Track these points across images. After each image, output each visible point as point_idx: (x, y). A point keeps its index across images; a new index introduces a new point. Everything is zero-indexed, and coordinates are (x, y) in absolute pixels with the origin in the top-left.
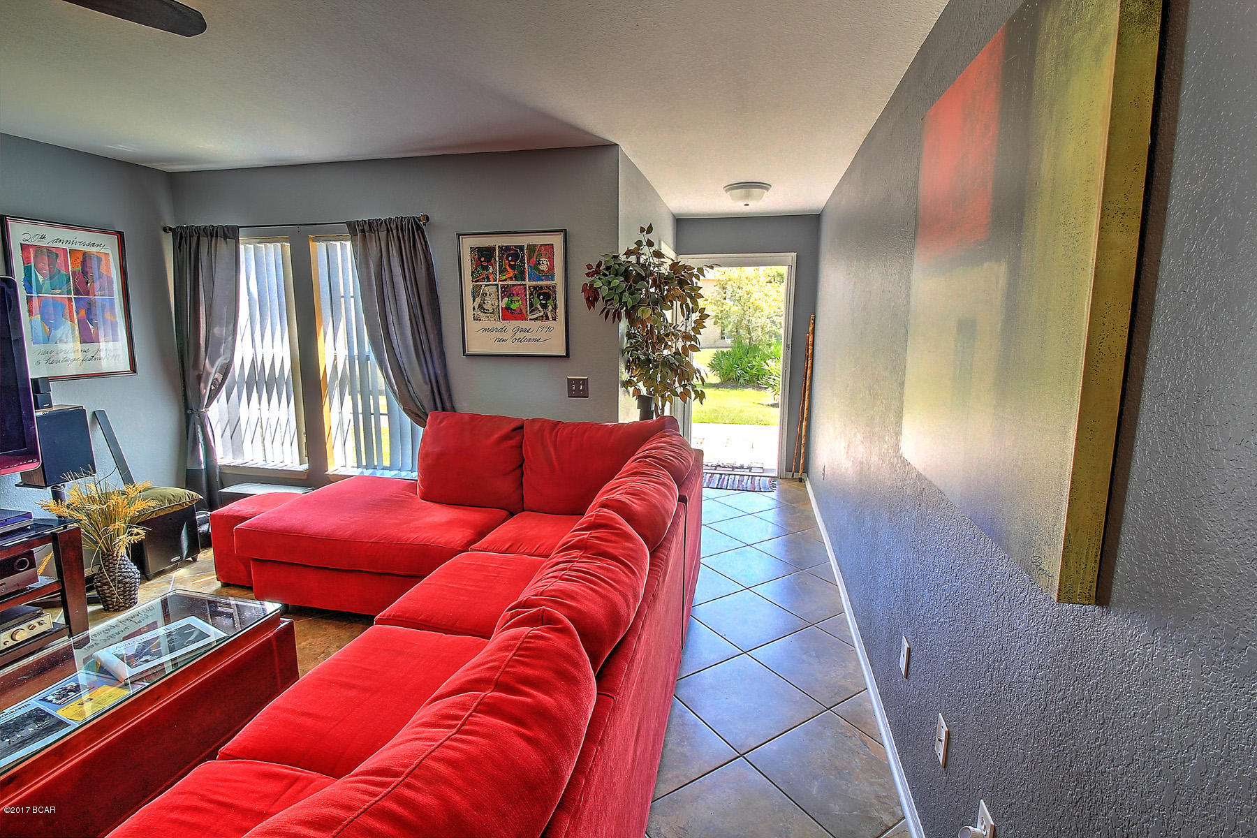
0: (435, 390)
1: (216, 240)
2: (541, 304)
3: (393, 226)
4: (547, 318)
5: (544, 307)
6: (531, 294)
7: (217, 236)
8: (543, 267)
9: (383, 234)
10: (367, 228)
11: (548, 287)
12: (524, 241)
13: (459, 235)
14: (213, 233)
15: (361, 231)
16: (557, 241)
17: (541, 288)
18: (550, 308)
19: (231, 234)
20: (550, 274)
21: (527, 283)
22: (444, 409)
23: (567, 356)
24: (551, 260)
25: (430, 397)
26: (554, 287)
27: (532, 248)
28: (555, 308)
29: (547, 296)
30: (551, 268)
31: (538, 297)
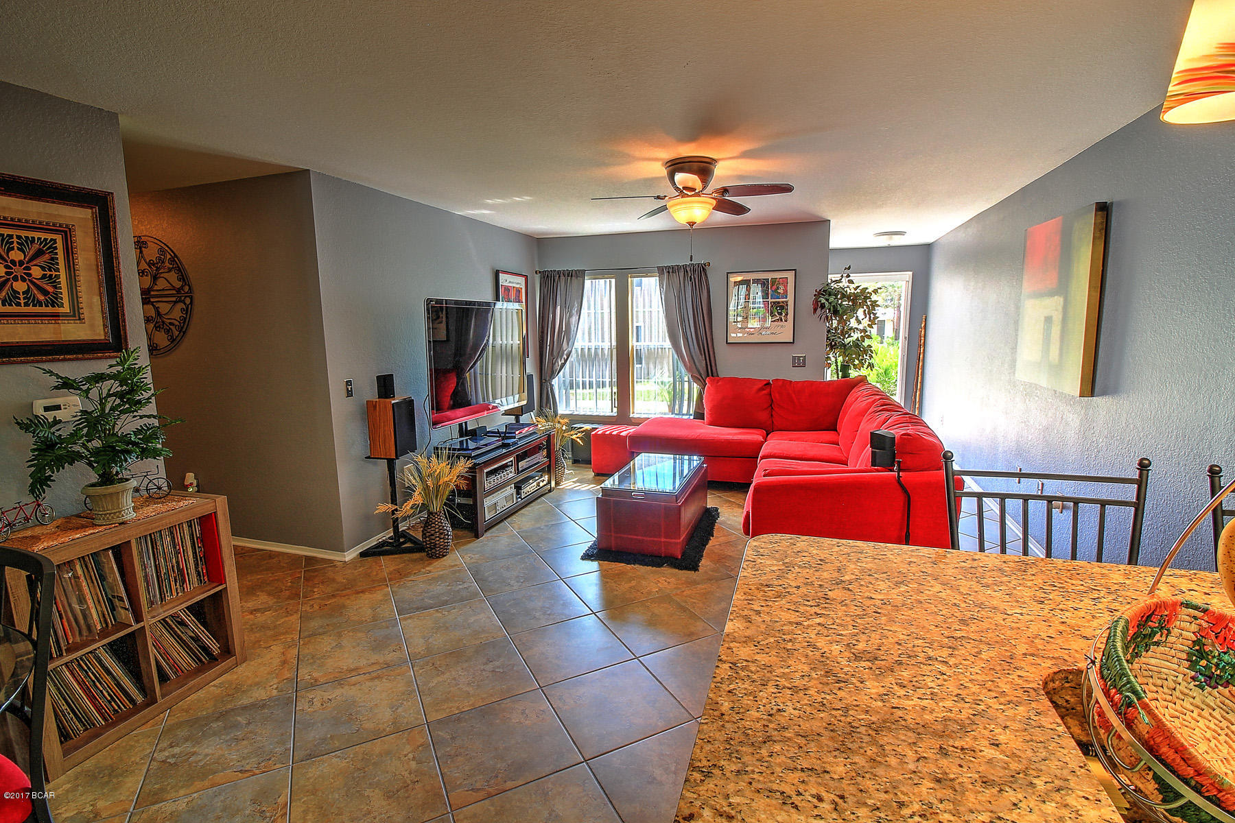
0: (708, 364)
1: (571, 279)
2: (778, 313)
3: (688, 269)
4: (781, 320)
5: (780, 314)
6: (772, 306)
7: (572, 276)
8: (781, 291)
9: (682, 274)
10: (671, 271)
11: (783, 302)
12: (770, 276)
13: (728, 273)
14: (570, 274)
15: (666, 272)
16: (790, 276)
17: (779, 303)
18: (784, 314)
19: (579, 275)
20: (785, 295)
21: (770, 300)
22: (712, 375)
23: (793, 343)
24: (786, 287)
25: (705, 369)
26: (787, 302)
27: (774, 280)
28: (787, 314)
29: (782, 308)
30: (785, 291)
31: (776, 308)
